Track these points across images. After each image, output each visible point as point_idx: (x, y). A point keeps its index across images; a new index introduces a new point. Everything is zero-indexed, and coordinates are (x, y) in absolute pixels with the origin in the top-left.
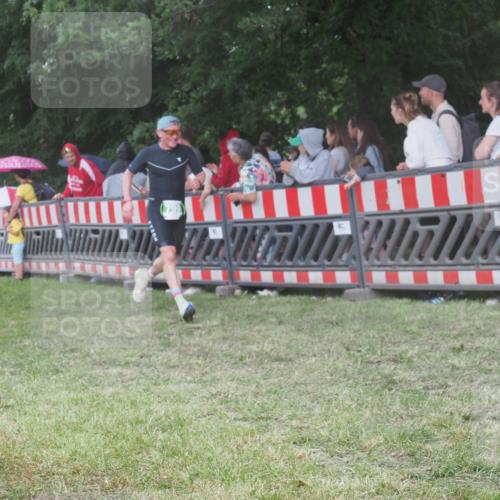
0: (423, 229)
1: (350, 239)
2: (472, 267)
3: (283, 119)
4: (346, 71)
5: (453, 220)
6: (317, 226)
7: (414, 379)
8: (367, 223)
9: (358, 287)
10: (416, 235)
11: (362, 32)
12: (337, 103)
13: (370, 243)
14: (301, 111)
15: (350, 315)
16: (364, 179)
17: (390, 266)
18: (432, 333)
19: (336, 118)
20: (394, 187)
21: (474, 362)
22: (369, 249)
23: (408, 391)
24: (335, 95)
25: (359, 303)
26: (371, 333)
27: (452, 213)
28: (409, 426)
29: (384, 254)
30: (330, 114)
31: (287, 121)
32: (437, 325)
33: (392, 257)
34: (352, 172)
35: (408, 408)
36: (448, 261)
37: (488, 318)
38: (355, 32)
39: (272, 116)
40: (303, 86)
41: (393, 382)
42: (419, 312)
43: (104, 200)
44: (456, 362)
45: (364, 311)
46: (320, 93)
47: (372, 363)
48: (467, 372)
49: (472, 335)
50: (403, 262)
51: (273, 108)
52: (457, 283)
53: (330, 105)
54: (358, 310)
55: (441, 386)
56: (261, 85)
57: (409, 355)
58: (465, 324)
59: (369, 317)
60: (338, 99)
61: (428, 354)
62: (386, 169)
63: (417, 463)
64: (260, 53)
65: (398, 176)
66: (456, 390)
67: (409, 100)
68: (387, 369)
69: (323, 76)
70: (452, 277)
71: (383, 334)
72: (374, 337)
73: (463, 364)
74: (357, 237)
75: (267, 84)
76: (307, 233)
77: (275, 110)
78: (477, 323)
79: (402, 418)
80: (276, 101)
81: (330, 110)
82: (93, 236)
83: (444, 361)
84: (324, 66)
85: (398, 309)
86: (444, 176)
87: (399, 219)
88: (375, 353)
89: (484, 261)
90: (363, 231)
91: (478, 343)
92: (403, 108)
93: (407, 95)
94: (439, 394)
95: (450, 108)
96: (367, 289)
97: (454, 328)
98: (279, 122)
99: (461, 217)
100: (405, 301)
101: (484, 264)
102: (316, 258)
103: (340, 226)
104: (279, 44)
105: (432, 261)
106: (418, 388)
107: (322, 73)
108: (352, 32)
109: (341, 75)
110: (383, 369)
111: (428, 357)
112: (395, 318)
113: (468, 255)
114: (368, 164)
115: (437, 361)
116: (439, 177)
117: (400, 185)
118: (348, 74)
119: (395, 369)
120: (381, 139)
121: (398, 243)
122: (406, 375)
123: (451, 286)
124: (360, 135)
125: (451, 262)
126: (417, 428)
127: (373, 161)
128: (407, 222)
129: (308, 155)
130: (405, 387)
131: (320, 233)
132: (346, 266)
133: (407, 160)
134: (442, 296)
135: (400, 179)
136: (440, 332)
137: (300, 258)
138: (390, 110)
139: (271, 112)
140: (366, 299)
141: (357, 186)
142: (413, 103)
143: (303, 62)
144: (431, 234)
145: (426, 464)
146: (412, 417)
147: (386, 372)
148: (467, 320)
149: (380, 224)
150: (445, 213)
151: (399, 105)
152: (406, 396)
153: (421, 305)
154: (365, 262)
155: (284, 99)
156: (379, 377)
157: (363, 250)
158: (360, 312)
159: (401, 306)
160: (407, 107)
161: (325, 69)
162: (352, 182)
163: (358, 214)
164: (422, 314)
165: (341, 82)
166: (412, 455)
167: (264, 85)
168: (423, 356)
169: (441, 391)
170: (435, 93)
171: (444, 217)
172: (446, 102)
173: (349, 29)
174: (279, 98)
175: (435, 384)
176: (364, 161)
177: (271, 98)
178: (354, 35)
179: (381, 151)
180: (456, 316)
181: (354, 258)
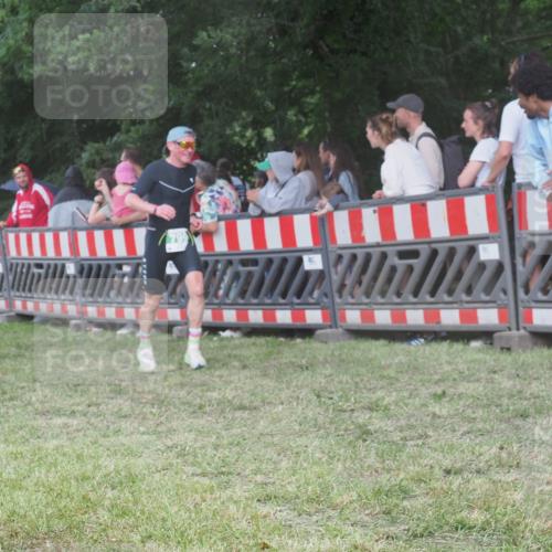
0: (401, 264)
1: (321, 275)
2: (455, 305)
3: (249, 142)
4: (318, 89)
5: (434, 253)
6: (285, 260)
7: (391, 429)
8: (340, 257)
9: (331, 327)
10: (393, 269)
11: (336, 46)
12: (307, 124)
13: (344, 279)
14: (269, 133)
15: (321, 358)
16: (337, 208)
17: (366, 304)
18: (411, 378)
19: (307, 140)
20: (370, 218)
21: (457, 410)
22: (343, 286)
23: (384, 442)
24: (305, 115)
25: (331, 345)
26: (344, 378)
27: (434, 246)
28: (384, 482)
29: (359, 291)
30: (300, 136)
31: (253, 144)
32: (416, 368)
33: (368, 294)
34: (324, 200)
35: (384, 461)
36: (429, 299)
37: (472, 361)
38: (328, 46)
39: (236, 138)
40: (270, 105)
41: (368, 433)
42: (398, 355)
43: (49, 230)
44: (437, 410)
45: (336, 353)
46: (289, 113)
47: (345, 411)
48: (449, 421)
49: (455, 380)
50: (380, 300)
51: (238, 129)
52: (439, 322)
53: (300, 126)
54: (330, 352)
55: (420, 437)
56: (223, 104)
57: (385, 402)
58: (447, 368)
59: (343, 361)
60: (309, 120)
61: (406, 401)
62: (362, 198)
63: (393, 522)
64: (223, 68)
65: (374, 205)
66: (437, 441)
67: (386, 121)
68: (362, 417)
69: (293, 95)
70: (432, 316)
71: (358, 379)
72: (347, 382)
73: (444, 412)
74: (329, 271)
75: (231, 103)
76: (274, 267)
77: (240, 132)
78: (461, 367)
79: (377, 471)
80: (240, 122)
81: (300, 132)
82: (36, 271)
83: (423, 409)
84: (294, 83)
85: (374, 352)
86: (424, 205)
87: (376, 253)
88: (347, 400)
89: (469, 299)
90: (336, 265)
91: (461, 389)
92: (379, 130)
93: (384, 116)
94: (417, 446)
95: (429, 131)
96: (340, 330)
97: (436, 373)
98: (244, 145)
99: (443, 249)
100: (382, 342)
101: (468, 302)
102: (284, 295)
103: (310, 260)
104: (244, 58)
105: (412, 299)
106: (395, 439)
107: (291, 91)
108: (324, 47)
109: (312, 93)
110: (357, 417)
111: (407, 405)
112: (371, 360)
113: (450, 292)
114: (341, 191)
115: (416, 409)
116: (419, 207)
117: (377, 215)
118: (320, 92)
119: (370, 418)
120: (356, 164)
121: (375, 278)
122: (382, 424)
123: (433, 326)
124: (333, 160)
125: (432, 300)
126: (394, 483)
127: (347, 188)
128: (384, 256)
129: (277, 181)
130: (381, 437)
131: (288, 268)
132: (316, 305)
133: (384, 188)
134: (422, 337)
135: (376, 208)
136: (420, 377)
137: (266, 295)
138: (366, 133)
139: (235, 134)
140: (338, 340)
141: (330, 215)
142: (390, 125)
143: (270, 78)
144: (410, 269)
145: (402, 523)
146: (389, 471)
147: (361, 421)
148: (449, 363)
149: (354, 257)
150: (426, 246)
151: (376, 127)
152: (381, 447)
153: (399, 347)
154: (338, 300)
155: (250, 119)
156: (352, 427)
157: (335, 287)
158: (333, 354)
159: (378, 348)
160: (384, 129)
161: (295, 86)
162: (324, 211)
163: (331, 247)
164: (401, 357)
165: (312, 101)
166: (388, 513)
167: (227, 104)
168: (401, 404)
169: (420, 442)
170: (412, 114)
171: (425, 251)
172: (424, 124)
173: (321, 42)
174: (244, 119)
175: (414, 434)
176: (336, 189)
177: (234, 119)
178: (326, 50)
179: (356, 177)
180: (436, 360)
181: (326, 295)
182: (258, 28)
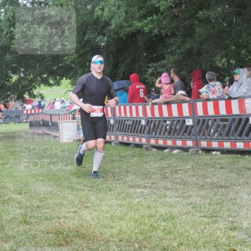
64: (212, 31)
75: (215, 46)
98: (221, 66)
107: (243, 42)
131: (242, 123)
155: (224, 54)
182: (226, 11)
